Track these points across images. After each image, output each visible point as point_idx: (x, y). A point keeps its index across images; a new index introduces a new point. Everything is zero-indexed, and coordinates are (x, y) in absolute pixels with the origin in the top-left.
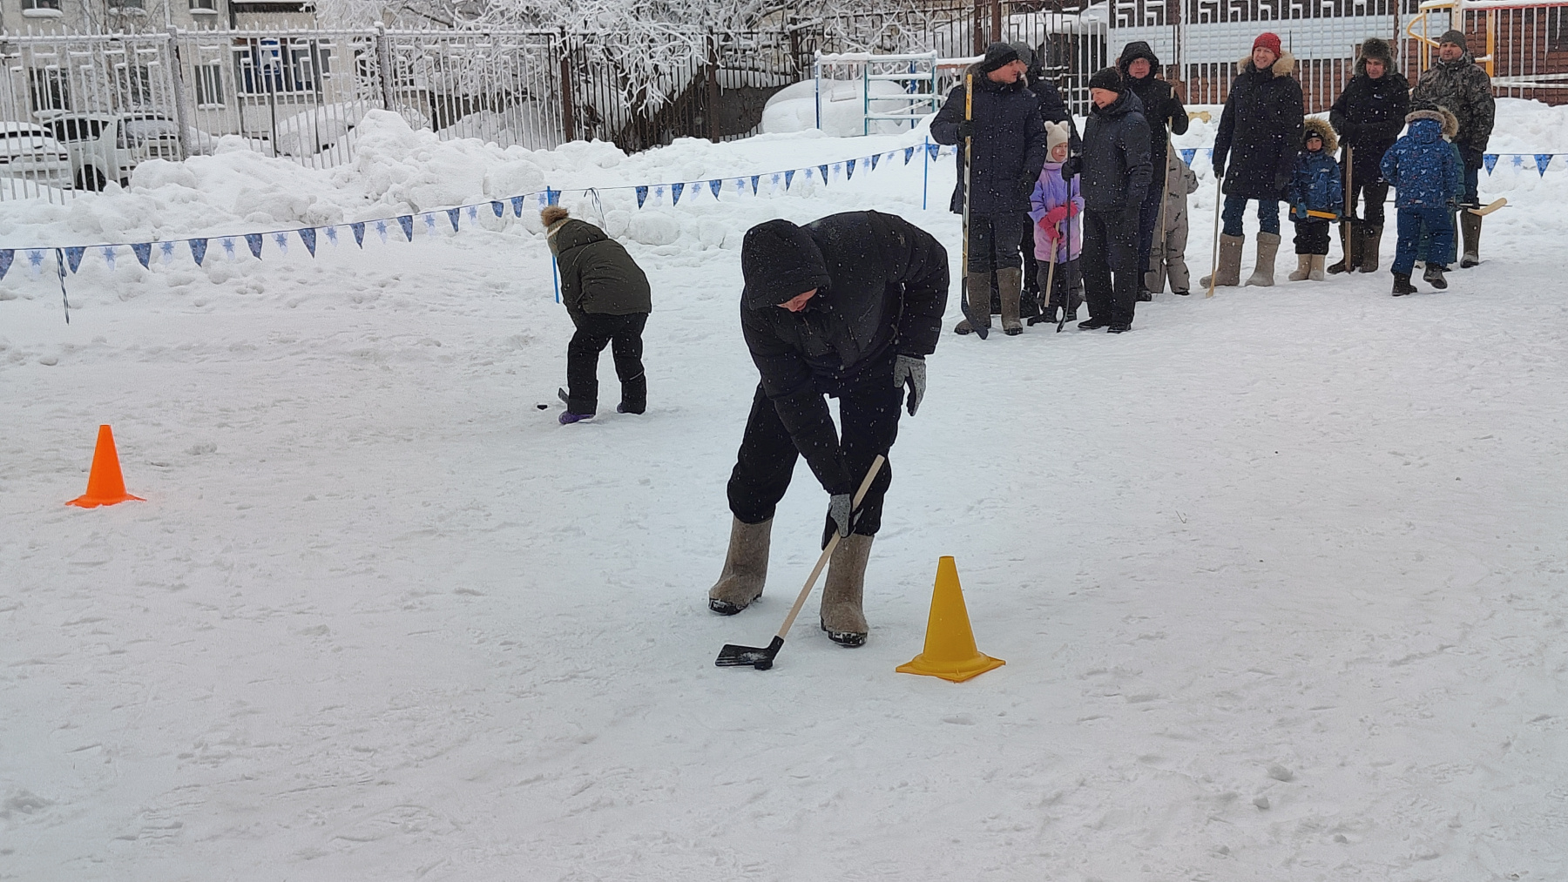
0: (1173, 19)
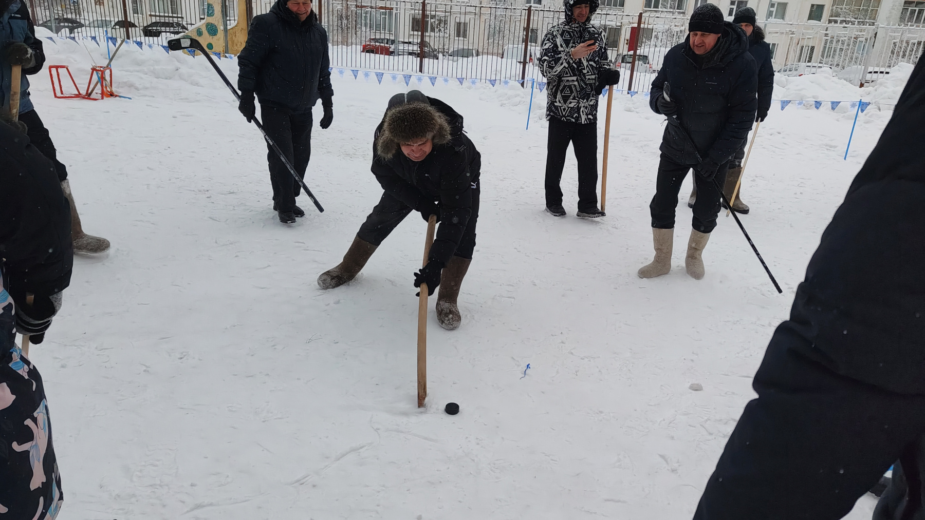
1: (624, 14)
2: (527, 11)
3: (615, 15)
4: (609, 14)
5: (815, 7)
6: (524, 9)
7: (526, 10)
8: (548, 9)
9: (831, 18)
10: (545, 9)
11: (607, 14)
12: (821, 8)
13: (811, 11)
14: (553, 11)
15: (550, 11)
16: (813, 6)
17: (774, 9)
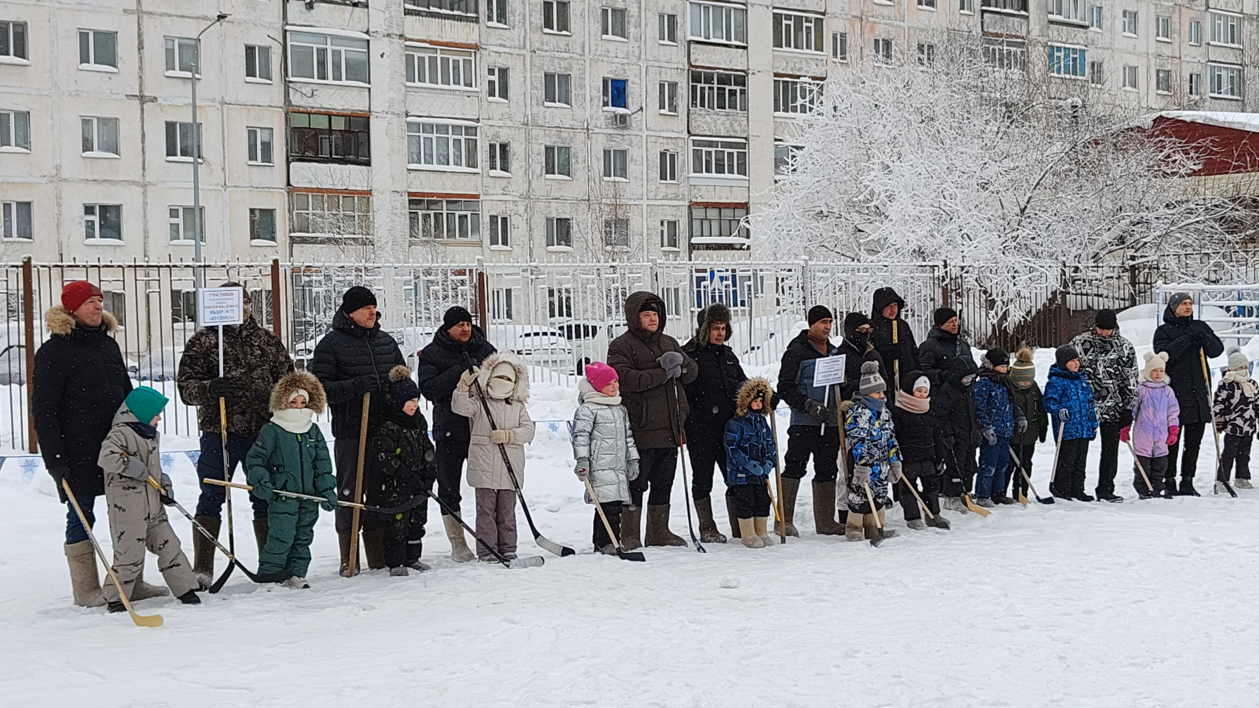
1: (241, 264)
2: (21, 269)
3: (224, 266)
4: (209, 266)
5: (257, 213)
6: (13, 266)
7: (17, 267)
8: (73, 264)
9: (292, 234)
10: (65, 264)
11: (205, 266)
12: (269, 214)
13: (252, 222)
14: (84, 266)
15: (78, 266)
16: (252, 211)
17: (179, 220)
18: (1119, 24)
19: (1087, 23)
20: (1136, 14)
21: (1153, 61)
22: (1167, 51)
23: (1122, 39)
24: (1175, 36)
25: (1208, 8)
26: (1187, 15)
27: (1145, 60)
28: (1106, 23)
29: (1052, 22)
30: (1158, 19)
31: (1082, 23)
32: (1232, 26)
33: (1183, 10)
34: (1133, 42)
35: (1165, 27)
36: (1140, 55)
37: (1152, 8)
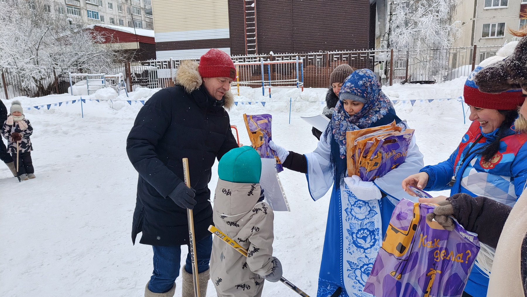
0: (170, 67)
18: (107, 6)
19: (98, 5)
20: (112, 4)
21: (118, 17)
22: (122, 15)
23: (109, 10)
24: (123, 11)
25: (131, 5)
26: (126, 6)
27: (115, 17)
28: (103, 5)
29: (87, 3)
30: (118, 6)
31: (96, 4)
32: (138, 10)
33: (125, 4)
34: (112, 11)
35: (120, 8)
36: (114, 15)
37: (116, 3)
